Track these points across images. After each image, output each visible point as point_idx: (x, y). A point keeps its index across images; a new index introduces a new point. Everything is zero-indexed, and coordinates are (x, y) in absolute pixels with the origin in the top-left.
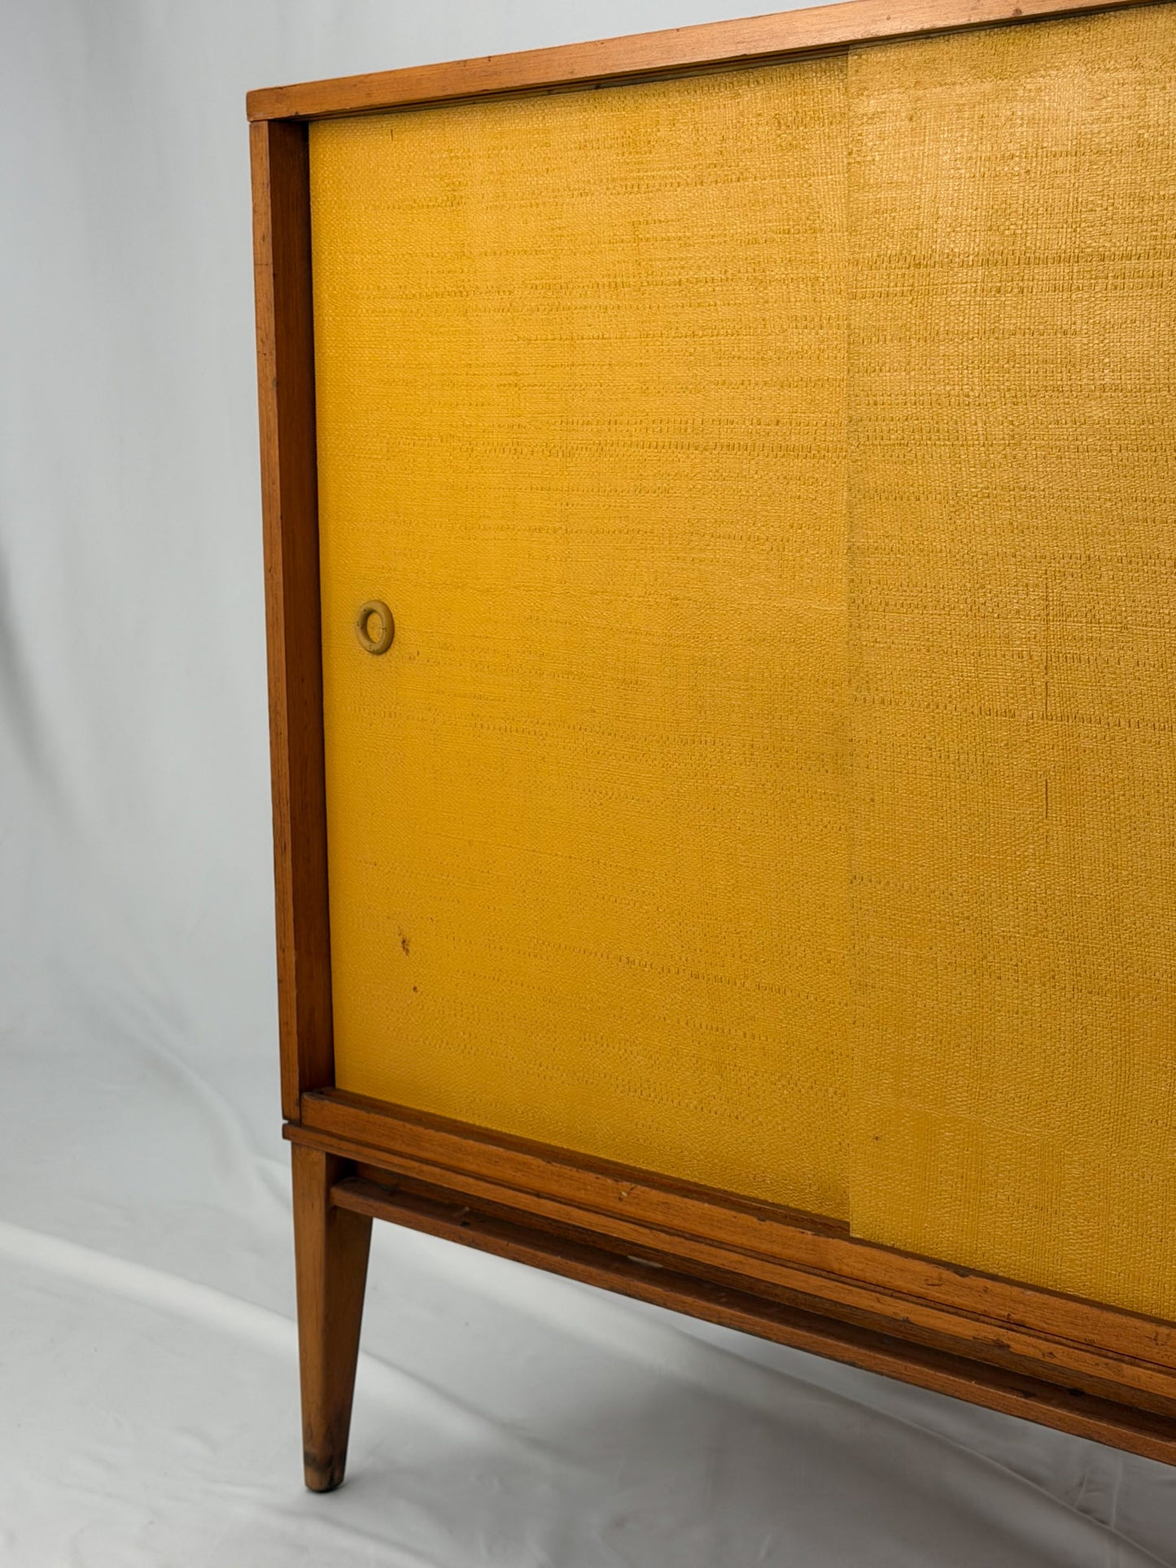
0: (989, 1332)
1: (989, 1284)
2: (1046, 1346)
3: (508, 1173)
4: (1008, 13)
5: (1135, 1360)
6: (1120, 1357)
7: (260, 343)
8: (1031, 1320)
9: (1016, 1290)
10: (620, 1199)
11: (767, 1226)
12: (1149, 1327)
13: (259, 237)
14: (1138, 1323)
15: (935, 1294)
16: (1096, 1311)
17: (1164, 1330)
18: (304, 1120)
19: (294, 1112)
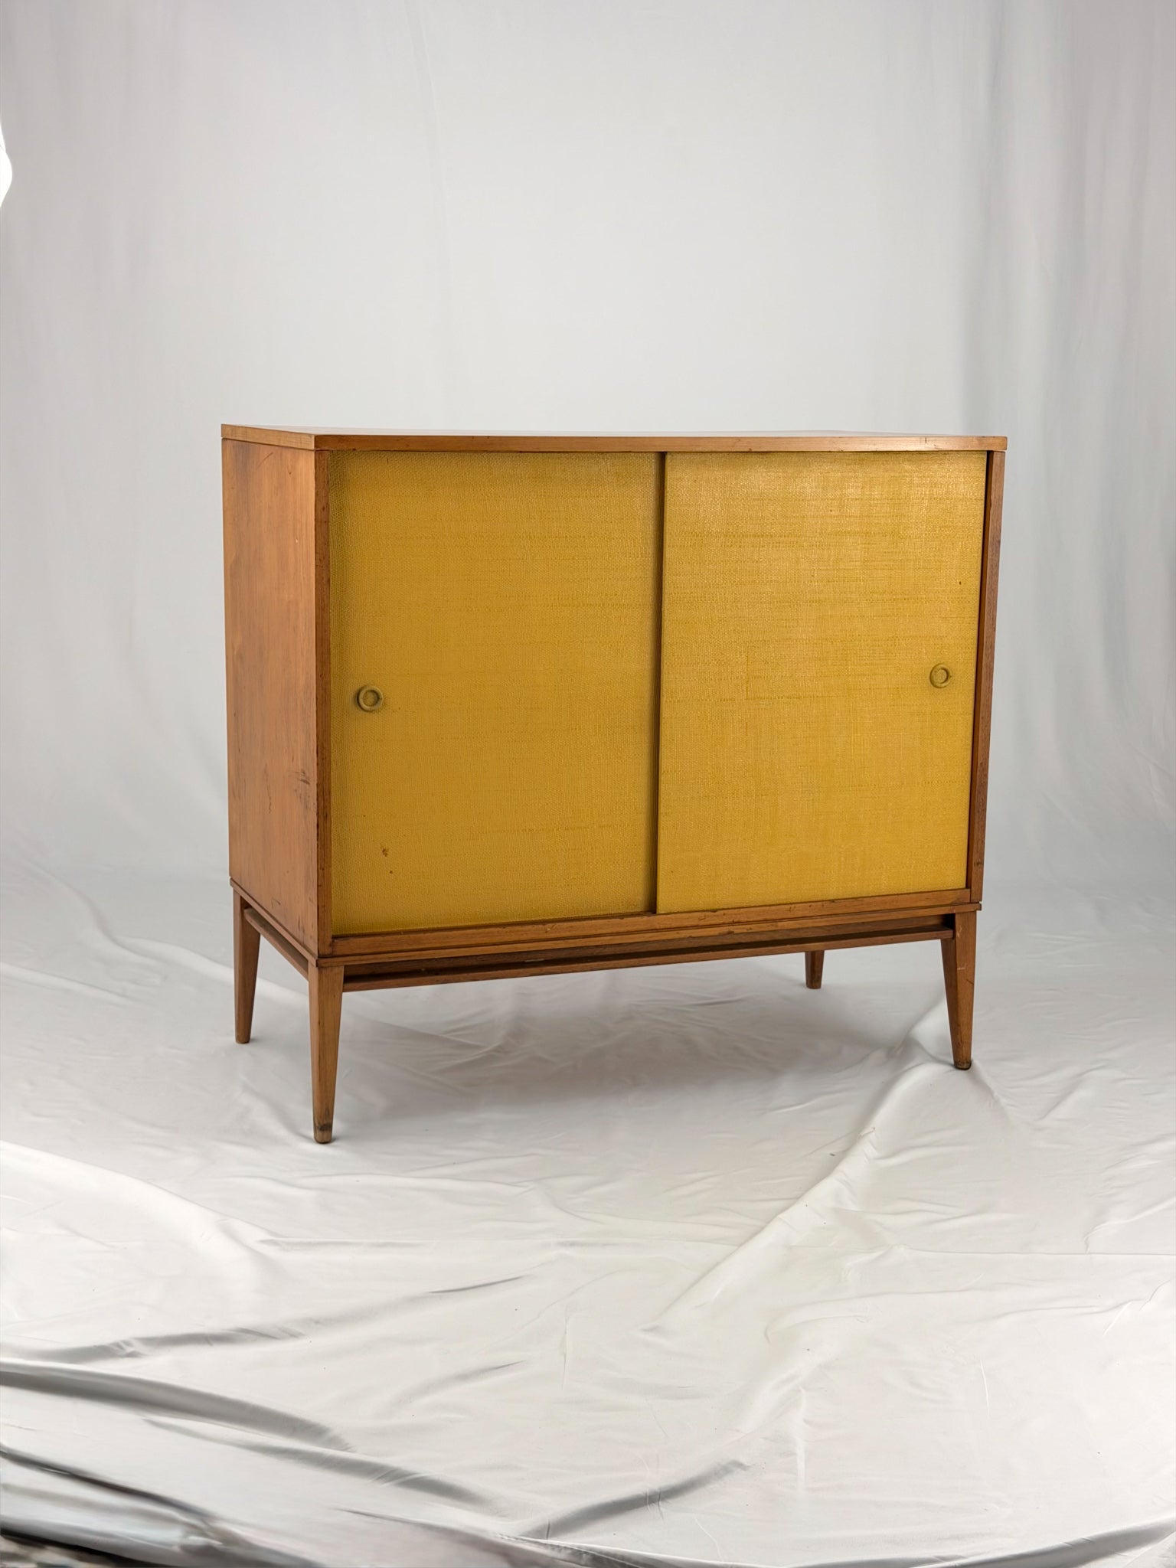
0: (725, 929)
1: (725, 911)
2: (748, 926)
3: (479, 940)
4: (747, 450)
5: (781, 920)
6: (775, 921)
7: (318, 561)
8: (742, 920)
9: (736, 910)
10: (546, 932)
11: (625, 920)
12: (788, 907)
13: (320, 507)
14: (783, 906)
15: (702, 923)
16: (768, 908)
17: (793, 906)
18: (335, 954)
19: (328, 951)
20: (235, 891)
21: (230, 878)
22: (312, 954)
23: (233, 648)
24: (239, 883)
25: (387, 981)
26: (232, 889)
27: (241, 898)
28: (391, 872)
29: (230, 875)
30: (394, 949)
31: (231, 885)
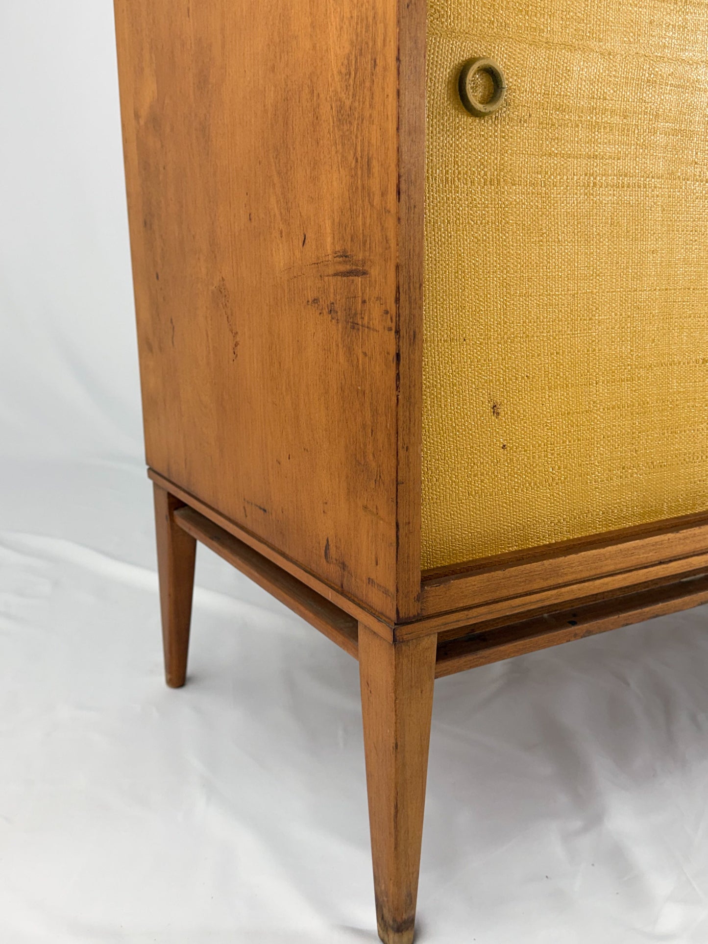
18: (425, 614)
19: (413, 610)
20: (156, 486)
21: (147, 467)
22: (378, 615)
23: (137, 116)
24: (166, 475)
25: (502, 648)
26: (150, 483)
27: (170, 495)
28: (504, 447)
29: (147, 463)
30: (520, 590)
31: (150, 477)
